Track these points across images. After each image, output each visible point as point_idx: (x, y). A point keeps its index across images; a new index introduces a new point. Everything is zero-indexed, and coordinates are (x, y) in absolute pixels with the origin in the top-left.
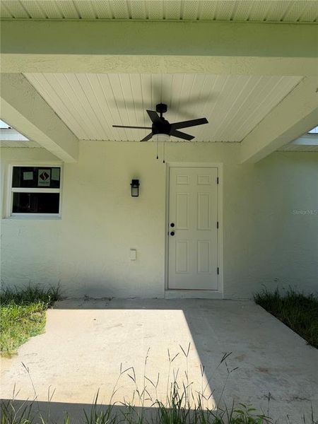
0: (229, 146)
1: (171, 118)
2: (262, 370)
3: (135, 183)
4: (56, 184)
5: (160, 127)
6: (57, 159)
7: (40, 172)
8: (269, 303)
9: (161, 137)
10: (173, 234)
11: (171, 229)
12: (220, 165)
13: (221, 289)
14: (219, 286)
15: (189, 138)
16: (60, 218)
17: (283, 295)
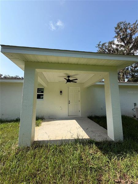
0: (81, 84)
1: (71, 79)
2: (92, 131)
3: (61, 92)
4: (42, 92)
5: (69, 81)
6: (43, 86)
7: (39, 89)
8: (91, 118)
9: (69, 83)
10: (69, 103)
11: (69, 102)
12: (80, 88)
13: (80, 115)
14: (80, 114)
15: (76, 82)
16: (43, 100)
17: (93, 116)
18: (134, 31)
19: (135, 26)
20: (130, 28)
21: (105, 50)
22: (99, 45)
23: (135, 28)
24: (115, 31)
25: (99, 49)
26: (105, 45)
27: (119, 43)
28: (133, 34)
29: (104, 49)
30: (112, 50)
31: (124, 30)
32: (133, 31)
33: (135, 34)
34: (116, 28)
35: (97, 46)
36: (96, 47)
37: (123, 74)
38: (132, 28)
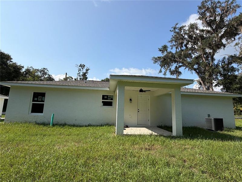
4: (112, 99)
7: (109, 96)
11: (138, 110)
16: (113, 107)
18: (227, 12)
19: (227, 5)
20: (221, 8)
21: (183, 37)
22: (175, 28)
23: (228, 8)
24: (198, 12)
25: (175, 34)
26: (185, 28)
27: (205, 28)
28: (225, 17)
29: (182, 35)
30: (195, 36)
31: (212, 11)
32: (224, 11)
33: (228, 16)
34: (200, 8)
35: (172, 29)
36: (170, 31)
37: (209, 73)
38: (223, 7)
